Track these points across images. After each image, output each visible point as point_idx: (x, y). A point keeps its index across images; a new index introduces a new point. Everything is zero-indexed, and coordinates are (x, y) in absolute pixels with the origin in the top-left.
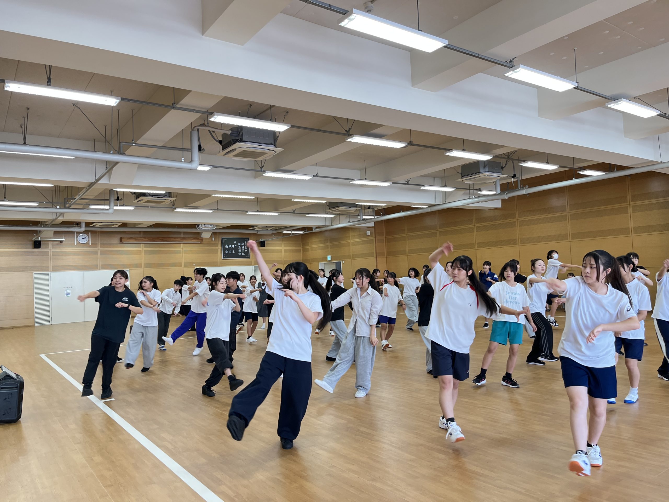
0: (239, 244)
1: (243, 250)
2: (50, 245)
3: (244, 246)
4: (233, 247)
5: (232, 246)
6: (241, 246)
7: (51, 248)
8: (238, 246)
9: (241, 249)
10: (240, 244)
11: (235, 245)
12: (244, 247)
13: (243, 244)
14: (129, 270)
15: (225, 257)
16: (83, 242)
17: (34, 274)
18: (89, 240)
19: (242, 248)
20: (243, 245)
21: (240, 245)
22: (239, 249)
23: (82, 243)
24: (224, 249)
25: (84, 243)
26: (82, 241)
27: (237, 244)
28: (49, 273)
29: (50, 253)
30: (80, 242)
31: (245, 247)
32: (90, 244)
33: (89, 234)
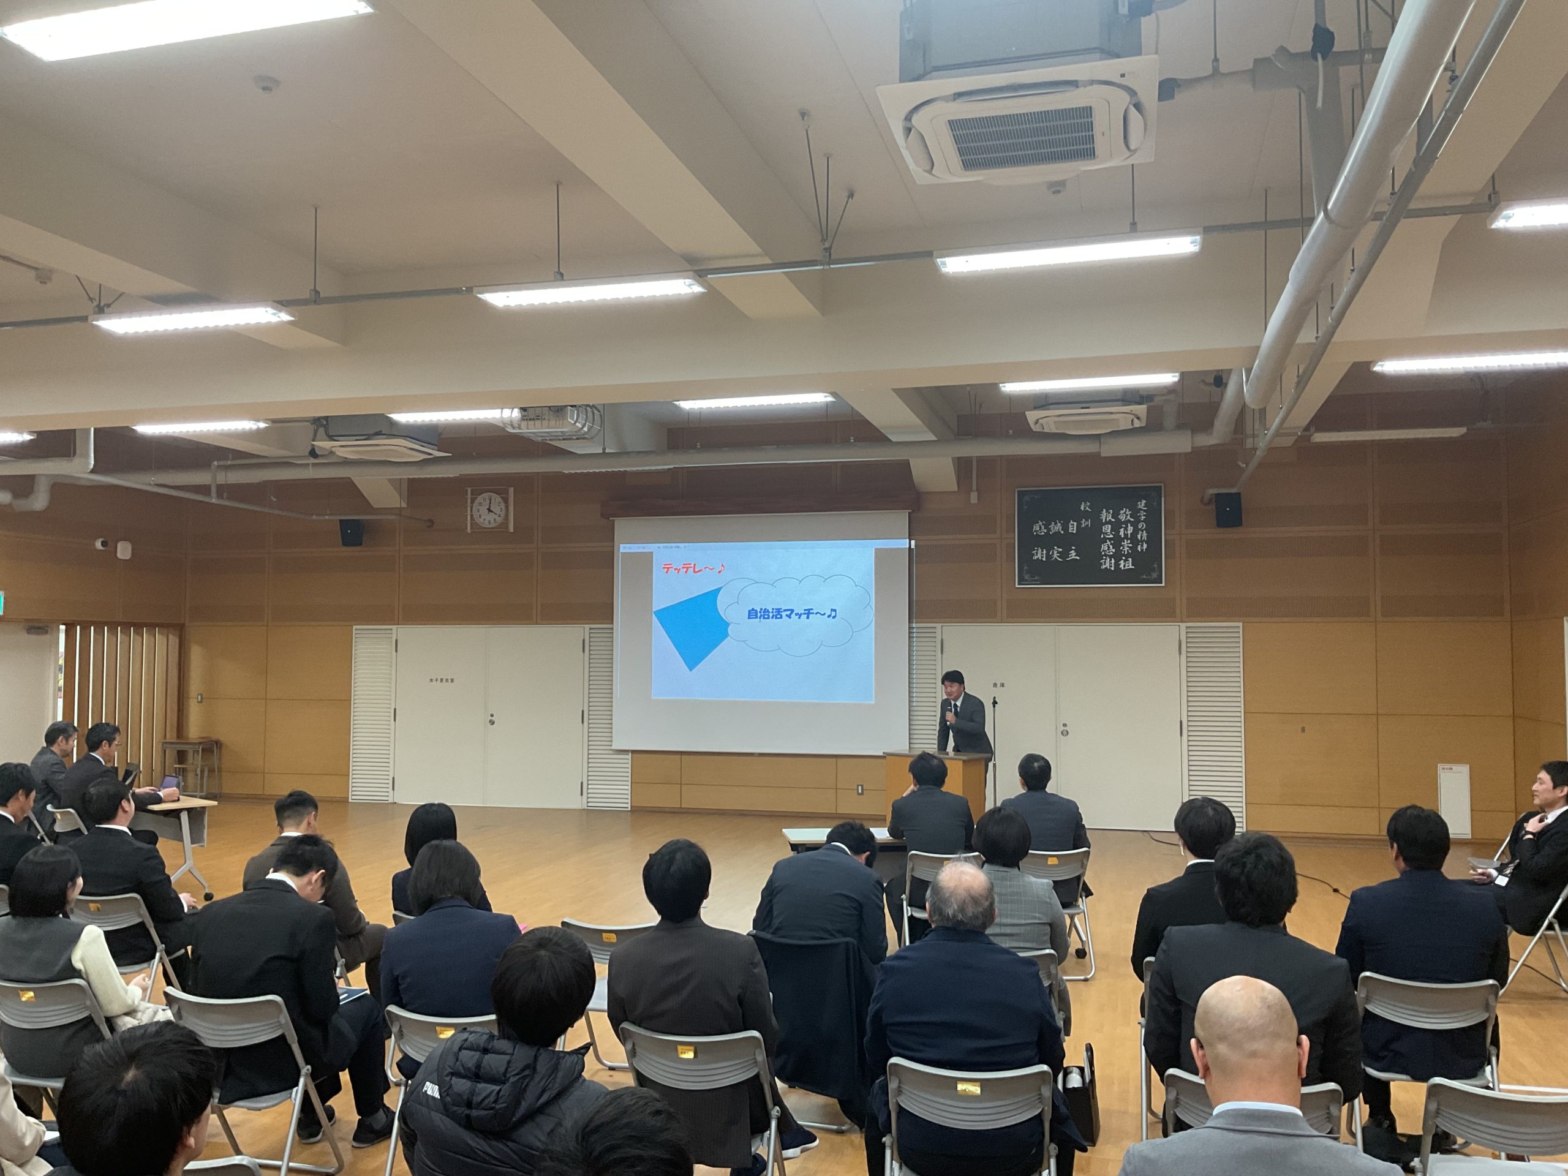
0: (1106, 516)
1: (1125, 543)
3: (1135, 525)
4: (1073, 528)
5: (1065, 527)
6: (1116, 526)
7: (404, 543)
8: (1098, 524)
9: (1117, 542)
10: (1110, 518)
11: (1084, 523)
12: (1130, 529)
13: (1125, 515)
15: (1027, 577)
16: (490, 523)
17: (354, 632)
18: (506, 517)
19: (1122, 534)
20: (1127, 522)
21: (1110, 522)
22: (1104, 540)
23: (486, 525)
24: (1028, 542)
25: (494, 525)
26: (487, 521)
27: (1095, 515)
28: (394, 628)
29: (401, 564)
30: (481, 522)
31: (1136, 531)
33: (507, 493)
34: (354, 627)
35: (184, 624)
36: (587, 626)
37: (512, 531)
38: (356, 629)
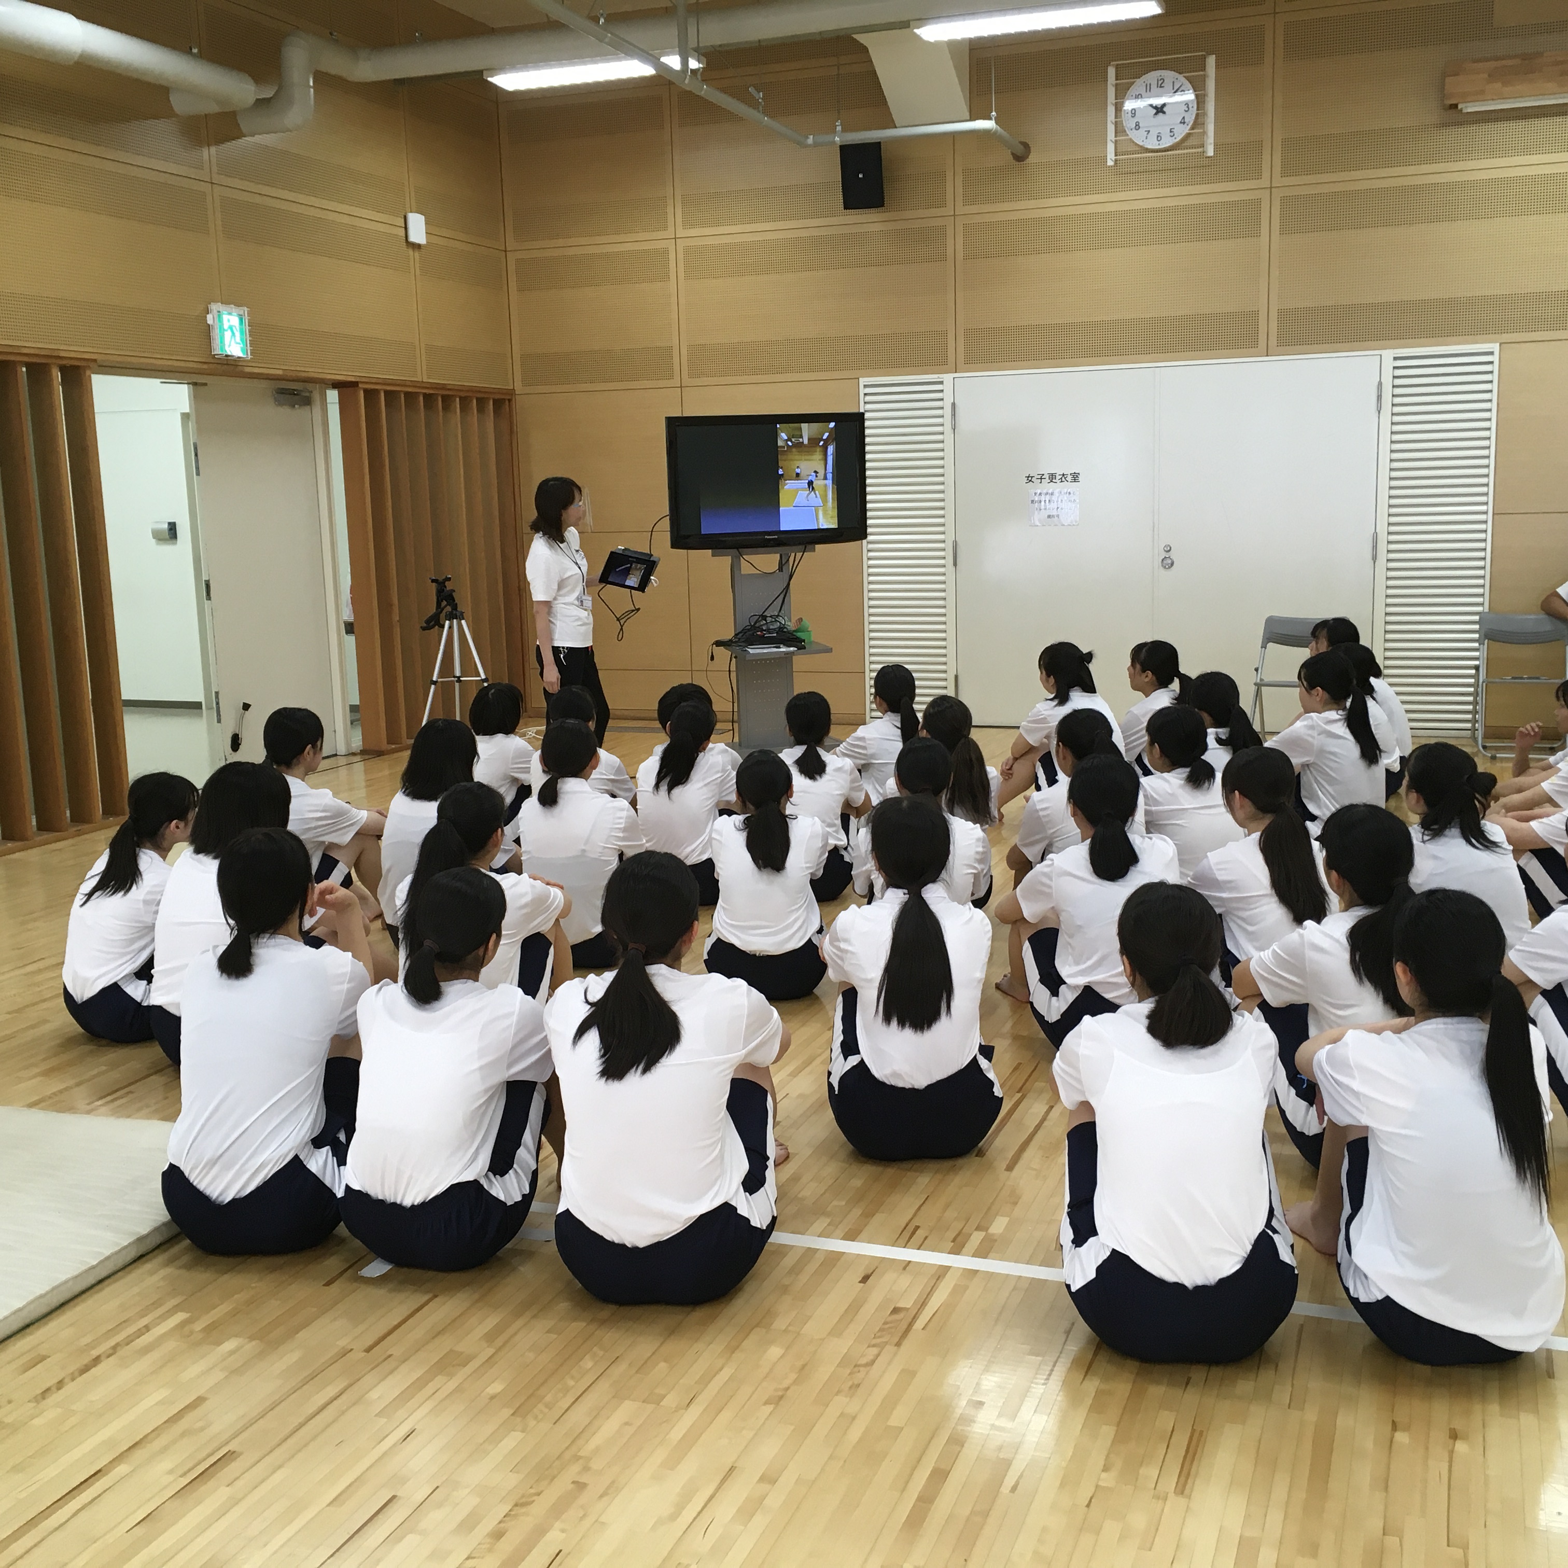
2: (954, 186)
7: (959, 199)
14: (1495, 347)
16: (1159, 137)
17: (862, 391)
18: (1199, 122)
23: (1152, 144)
25: (1167, 142)
26: (1154, 133)
28: (948, 378)
29: (956, 245)
30: (1138, 137)
32: (1210, 152)
33: (1203, 68)
34: (863, 381)
35: (512, 392)
36: (1388, 355)
37: (1212, 154)
38: (865, 386)
